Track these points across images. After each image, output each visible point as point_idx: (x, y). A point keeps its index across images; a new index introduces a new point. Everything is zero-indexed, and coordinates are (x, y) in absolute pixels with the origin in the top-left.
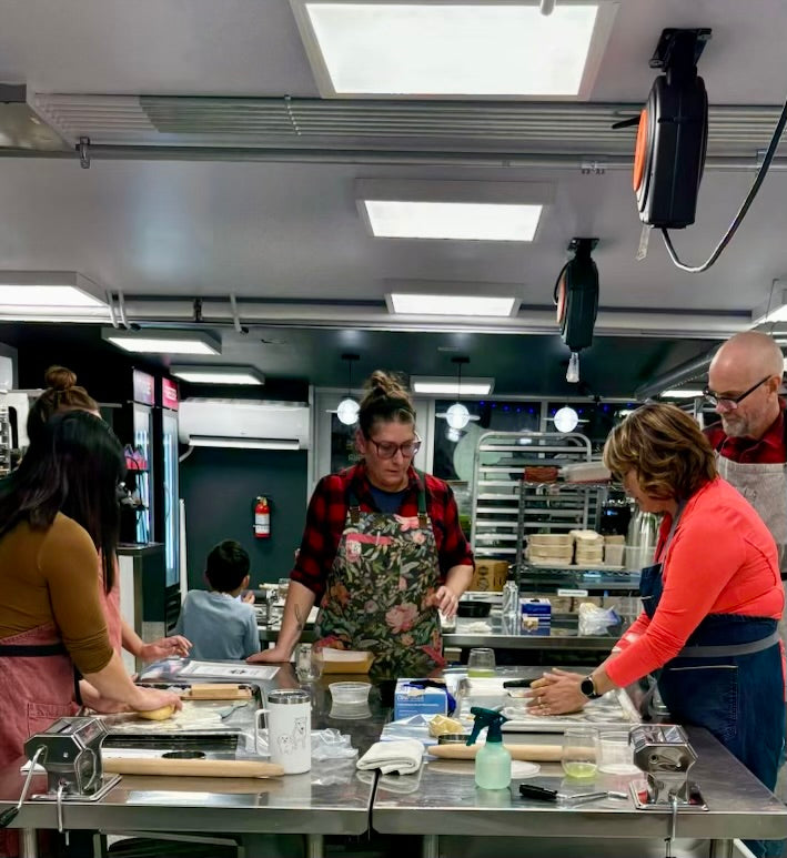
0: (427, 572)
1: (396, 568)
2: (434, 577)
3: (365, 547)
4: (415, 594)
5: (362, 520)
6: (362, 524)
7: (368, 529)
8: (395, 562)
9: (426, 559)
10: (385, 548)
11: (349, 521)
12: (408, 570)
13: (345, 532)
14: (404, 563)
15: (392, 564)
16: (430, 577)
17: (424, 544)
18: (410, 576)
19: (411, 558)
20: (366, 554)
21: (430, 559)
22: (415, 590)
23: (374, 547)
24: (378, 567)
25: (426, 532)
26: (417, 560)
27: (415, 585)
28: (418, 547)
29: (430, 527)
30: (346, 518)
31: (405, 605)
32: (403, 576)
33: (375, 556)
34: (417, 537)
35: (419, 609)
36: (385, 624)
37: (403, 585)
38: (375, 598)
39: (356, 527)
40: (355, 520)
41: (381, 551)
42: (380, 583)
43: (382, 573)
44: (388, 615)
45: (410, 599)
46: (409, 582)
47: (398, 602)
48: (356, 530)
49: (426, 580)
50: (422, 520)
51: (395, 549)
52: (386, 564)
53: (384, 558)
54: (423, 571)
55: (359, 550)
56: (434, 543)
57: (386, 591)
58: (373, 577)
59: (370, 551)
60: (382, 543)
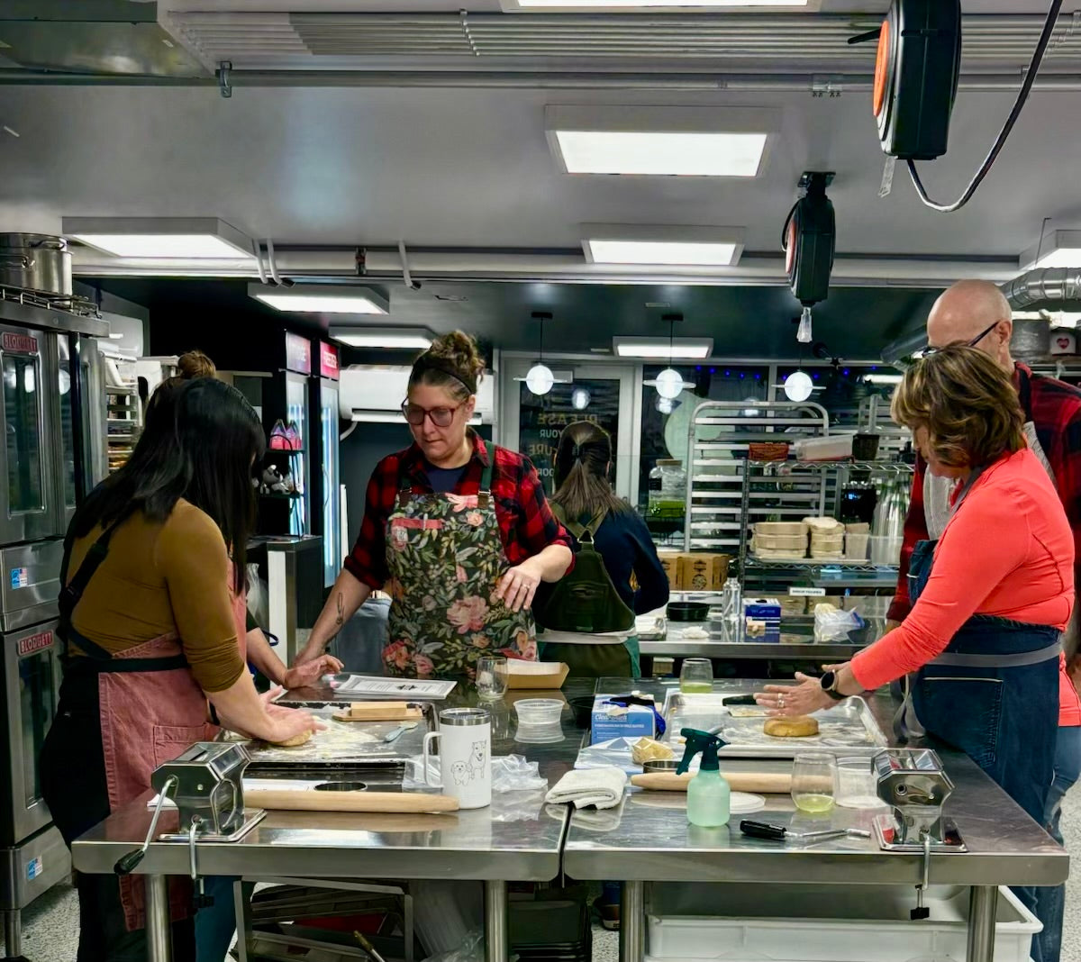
0: (490, 558)
1: (450, 556)
2: (500, 563)
3: (411, 534)
4: (479, 585)
5: (411, 503)
6: (410, 508)
7: (416, 512)
8: (449, 548)
9: (485, 542)
10: (435, 533)
11: (398, 504)
12: (465, 557)
13: (391, 518)
14: (459, 549)
15: (444, 551)
16: (494, 563)
17: (482, 526)
18: (470, 564)
19: (464, 543)
20: (414, 541)
21: (491, 543)
22: (477, 580)
23: (420, 531)
24: (428, 555)
25: (485, 512)
26: (473, 545)
27: (477, 575)
28: (474, 529)
29: (493, 507)
30: (395, 502)
31: (468, 599)
32: (461, 565)
33: (424, 542)
34: (474, 518)
35: (488, 603)
36: (448, 622)
37: (461, 575)
38: (432, 592)
39: (403, 512)
40: (404, 503)
41: (431, 536)
42: (434, 575)
43: (434, 562)
44: (449, 611)
45: (474, 592)
46: (470, 572)
47: (459, 596)
48: (403, 515)
49: (490, 567)
50: (483, 499)
51: (446, 534)
52: (437, 552)
53: (435, 545)
54: (485, 557)
55: (405, 537)
56: (496, 524)
57: (442, 583)
58: (425, 567)
59: (418, 537)
60: (431, 527)
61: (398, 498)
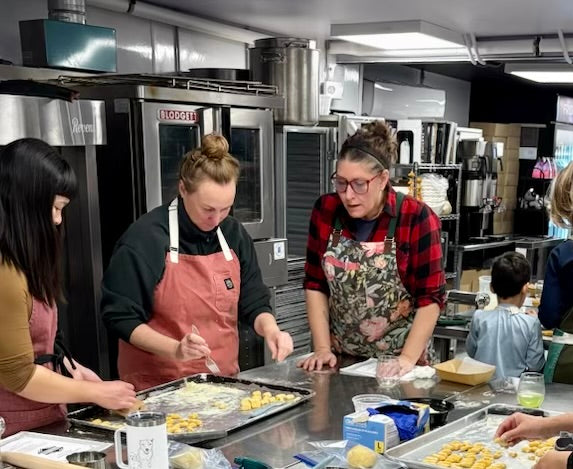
0: (392, 290)
1: (362, 289)
2: (400, 293)
3: (338, 270)
4: (383, 309)
5: (340, 245)
6: (339, 249)
7: (343, 254)
8: (362, 284)
9: (388, 280)
10: (353, 273)
11: (330, 244)
12: (373, 291)
13: (325, 255)
14: (369, 286)
15: (359, 287)
16: (396, 294)
17: (385, 269)
18: (376, 296)
19: (374, 281)
20: (338, 276)
21: (392, 280)
22: (382, 306)
23: (343, 270)
24: (348, 288)
25: (388, 256)
26: (379, 282)
27: (381, 303)
28: (379, 271)
29: (394, 252)
30: (328, 241)
31: (374, 319)
32: (369, 296)
33: (345, 278)
34: (380, 262)
35: (389, 320)
36: (361, 333)
37: (370, 303)
38: (350, 312)
39: (334, 251)
40: (335, 244)
41: (350, 275)
42: (351, 301)
43: (352, 293)
44: (361, 326)
45: (379, 314)
46: (376, 301)
47: (368, 316)
48: (333, 254)
49: (392, 296)
50: (387, 250)
51: (360, 275)
52: (354, 287)
53: (353, 281)
54: (387, 290)
55: (333, 273)
56: (396, 267)
57: (356, 308)
58: (345, 295)
59: (341, 274)
60: (351, 269)
61: (331, 238)
